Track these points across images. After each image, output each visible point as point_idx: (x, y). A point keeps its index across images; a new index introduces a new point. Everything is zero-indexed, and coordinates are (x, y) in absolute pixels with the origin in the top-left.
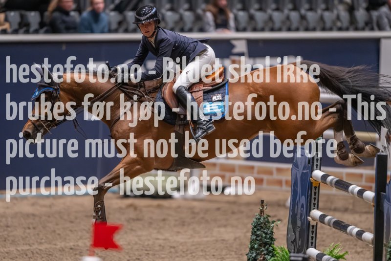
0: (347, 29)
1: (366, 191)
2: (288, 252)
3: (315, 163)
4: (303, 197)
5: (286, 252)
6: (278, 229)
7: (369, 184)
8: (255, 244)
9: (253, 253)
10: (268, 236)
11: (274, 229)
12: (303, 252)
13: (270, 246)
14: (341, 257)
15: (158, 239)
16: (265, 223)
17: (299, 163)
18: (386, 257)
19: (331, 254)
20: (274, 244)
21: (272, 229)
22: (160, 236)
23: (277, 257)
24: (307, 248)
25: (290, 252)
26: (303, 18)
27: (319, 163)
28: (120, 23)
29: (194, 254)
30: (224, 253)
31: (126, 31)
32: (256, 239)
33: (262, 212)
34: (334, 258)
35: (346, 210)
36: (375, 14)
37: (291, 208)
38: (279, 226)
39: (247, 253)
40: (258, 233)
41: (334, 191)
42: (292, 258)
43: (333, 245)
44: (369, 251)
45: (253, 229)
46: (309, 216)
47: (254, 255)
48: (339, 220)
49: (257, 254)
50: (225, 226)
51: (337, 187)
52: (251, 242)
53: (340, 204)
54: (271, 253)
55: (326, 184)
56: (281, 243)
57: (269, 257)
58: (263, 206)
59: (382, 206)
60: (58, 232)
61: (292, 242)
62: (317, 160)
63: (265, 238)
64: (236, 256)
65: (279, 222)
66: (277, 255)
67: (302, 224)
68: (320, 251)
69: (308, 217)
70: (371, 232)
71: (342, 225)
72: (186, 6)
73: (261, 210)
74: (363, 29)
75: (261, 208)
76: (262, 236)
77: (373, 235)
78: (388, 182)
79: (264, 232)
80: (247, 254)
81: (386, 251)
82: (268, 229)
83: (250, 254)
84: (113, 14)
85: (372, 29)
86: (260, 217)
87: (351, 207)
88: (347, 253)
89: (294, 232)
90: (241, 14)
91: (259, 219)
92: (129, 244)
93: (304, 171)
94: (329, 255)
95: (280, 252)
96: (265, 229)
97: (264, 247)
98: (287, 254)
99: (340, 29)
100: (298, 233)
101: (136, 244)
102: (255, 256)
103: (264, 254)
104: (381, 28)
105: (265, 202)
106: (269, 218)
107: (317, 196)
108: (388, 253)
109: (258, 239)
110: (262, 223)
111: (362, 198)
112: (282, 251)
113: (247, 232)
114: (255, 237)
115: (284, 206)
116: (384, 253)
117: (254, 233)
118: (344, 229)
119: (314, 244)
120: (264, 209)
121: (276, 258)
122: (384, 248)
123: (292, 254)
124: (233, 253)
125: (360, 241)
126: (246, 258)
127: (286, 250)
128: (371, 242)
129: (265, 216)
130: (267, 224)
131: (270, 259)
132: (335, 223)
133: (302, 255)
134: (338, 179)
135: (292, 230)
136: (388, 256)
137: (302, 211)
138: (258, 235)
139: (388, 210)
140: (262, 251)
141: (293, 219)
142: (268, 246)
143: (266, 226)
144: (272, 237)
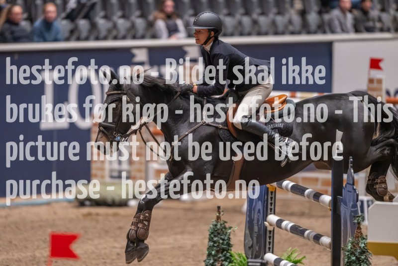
0: (299, 33)
1: (322, 194)
2: (245, 258)
4: (260, 202)
5: (244, 258)
6: (235, 235)
7: (325, 188)
8: (213, 250)
9: (210, 259)
10: (225, 242)
11: (231, 235)
12: (260, 258)
13: (227, 252)
14: (299, 261)
15: (114, 247)
18: (344, 260)
19: (289, 259)
20: (231, 250)
21: (229, 235)
22: (116, 245)
23: (235, 263)
24: (265, 254)
25: (248, 258)
26: (255, 22)
28: (72, 32)
29: (151, 262)
30: (181, 260)
31: (78, 39)
32: (213, 246)
33: (218, 218)
34: (292, 262)
35: (302, 215)
36: (326, 17)
37: (248, 214)
38: (236, 231)
39: (205, 259)
40: (215, 239)
41: (291, 196)
42: (250, 264)
43: (291, 250)
44: (327, 254)
45: (210, 235)
46: (266, 221)
47: (212, 261)
48: (296, 225)
49: (215, 261)
50: (182, 233)
51: (293, 191)
52: (208, 249)
53: (296, 208)
54: (229, 259)
55: (282, 188)
56: (238, 249)
57: (227, 263)
58: (219, 212)
59: (339, 210)
60: (14, 242)
61: (250, 248)
63: (223, 244)
64: (193, 263)
65: (236, 228)
66: (235, 261)
67: (259, 229)
68: (277, 256)
69: (265, 222)
70: (328, 236)
71: (299, 230)
72: (138, 13)
73: (217, 216)
74: (315, 33)
75: (218, 215)
76: (219, 242)
77: (330, 239)
78: (344, 185)
79: (221, 238)
80: (205, 261)
81: (344, 254)
82: (225, 235)
83: (207, 261)
84: (65, 22)
85: (324, 32)
86: (216, 224)
87: (307, 211)
88: (304, 257)
89: (252, 237)
91: (216, 225)
92: (86, 253)
94: (287, 260)
95: (237, 258)
96: (222, 235)
97: (222, 253)
98: (245, 260)
99: (293, 33)
100: (255, 239)
101: (93, 253)
102: (213, 263)
103: (222, 260)
104: (333, 32)
105: (221, 208)
106: (226, 224)
107: (273, 201)
108: (346, 257)
109: (215, 245)
110: (219, 229)
111: (319, 202)
112: (240, 257)
113: (205, 238)
114: (212, 244)
115: (240, 212)
116: (342, 256)
117: (211, 239)
118: (301, 233)
119: (271, 250)
120: (221, 215)
121: (233, 264)
122: (342, 251)
123: (249, 260)
124: (190, 260)
125: (317, 245)
126: (203, 264)
127: (244, 255)
128: (328, 246)
129: (222, 222)
130: (223, 230)
131: (228, 265)
132: (291, 227)
133: (260, 261)
134: (294, 183)
135: (250, 235)
136: (346, 260)
137: (259, 216)
138: (215, 241)
139: (345, 213)
140: (220, 257)
141: (250, 224)
142: (225, 252)
143: (223, 233)
144: (230, 243)
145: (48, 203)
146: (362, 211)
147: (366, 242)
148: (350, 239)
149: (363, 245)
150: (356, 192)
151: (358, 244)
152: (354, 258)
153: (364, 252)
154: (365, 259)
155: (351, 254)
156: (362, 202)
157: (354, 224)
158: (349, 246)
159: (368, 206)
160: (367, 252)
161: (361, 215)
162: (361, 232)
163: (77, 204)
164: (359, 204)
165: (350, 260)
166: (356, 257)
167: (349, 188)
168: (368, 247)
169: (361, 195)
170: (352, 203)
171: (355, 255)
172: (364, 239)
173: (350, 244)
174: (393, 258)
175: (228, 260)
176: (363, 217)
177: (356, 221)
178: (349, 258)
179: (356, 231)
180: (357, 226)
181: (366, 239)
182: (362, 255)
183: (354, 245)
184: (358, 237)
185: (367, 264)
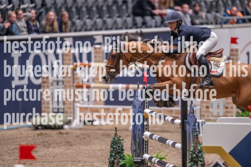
1: (175, 120)
2: (132, 157)
3: (146, 105)
5: (131, 157)
7: (176, 115)
8: (113, 153)
9: (112, 158)
10: (120, 148)
12: (141, 156)
13: (121, 154)
14: (163, 158)
16: (118, 141)
17: (136, 105)
18: (189, 157)
20: (123, 153)
21: (122, 144)
23: (126, 160)
24: (143, 154)
25: (133, 157)
27: (147, 105)
32: (113, 150)
33: (116, 134)
34: (159, 159)
35: (163, 131)
37: (133, 131)
38: (126, 142)
39: (108, 158)
40: (114, 146)
42: (135, 160)
43: (158, 152)
45: (111, 144)
46: (143, 136)
48: (161, 137)
49: (115, 159)
52: (110, 152)
56: (128, 152)
57: (121, 160)
58: (116, 131)
59: (186, 128)
61: (134, 151)
62: (147, 103)
63: (119, 149)
65: (126, 140)
66: (126, 159)
67: (140, 140)
68: (150, 155)
70: (180, 143)
73: (115, 133)
76: (117, 148)
78: (188, 114)
79: (118, 146)
81: (189, 153)
82: (120, 144)
83: (110, 159)
88: (167, 155)
91: (114, 139)
93: (140, 110)
94: (156, 157)
95: (127, 157)
96: (118, 144)
97: (118, 155)
100: (137, 146)
102: (113, 160)
103: (118, 159)
105: (117, 128)
106: (120, 138)
107: (147, 124)
108: (190, 155)
109: (114, 150)
110: (116, 141)
111: (174, 124)
112: (129, 157)
113: (108, 146)
114: (112, 149)
116: (188, 155)
117: (112, 147)
118: (164, 142)
119: (147, 152)
120: (117, 133)
121: (125, 161)
122: (188, 152)
123: (135, 158)
125: (174, 148)
126: (108, 161)
127: (131, 155)
129: (118, 137)
130: (119, 141)
131: (122, 161)
132: (159, 139)
133: (141, 158)
134: (159, 113)
135: (134, 144)
136: (190, 157)
137: (139, 133)
139: (189, 130)
140: (117, 157)
141: (134, 138)
142: (120, 154)
143: (119, 143)
144: (123, 149)
145: (17, 128)
146: (199, 128)
147: (201, 146)
148: (192, 145)
149: (200, 148)
150: (195, 117)
151: (197, 147)
152: (195, 155)
153: (201, 152)
154: (201, 156)
155: (193, 153)
156: (198, 123)
157: (195, 136)
158: (192, 149)
159: (202, 125)
160: (202, 152)
161: (198, 131)
162: (198, 140)
163: (34, 128)
164: (197, 124)
165: (192, 157)
166: (196, 155)
167: (191, 115)
168: (203, 149)
169: (198, 119)
170: (193, 124)
171: (195, 154)
172: (200, 144)
173: (192, 147)
174: (217, 155)
175: (122, 159)
176: (200, 131)
177: (195, 134)
178: (192, 155)
179: (196, 140)
180: (196, 137)
181: (202, 144)
182: (199, 154)
183: (195, 148)
184: (197, 143)
185: (202, 159)
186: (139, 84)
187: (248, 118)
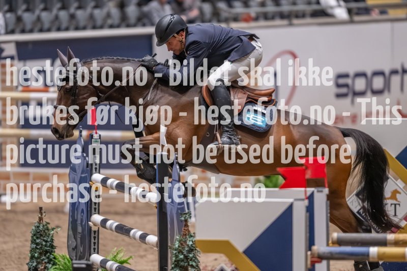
0: (118, 26)
2: (69, 260)
3: (94, 166)
6: (58, 236)
8: (36, 253)
9: (33, 262)
10: (48, 244)
11: (54, 236)
12: (86, 259)
13: (51, 254)
14: (125, 262)
16: (44, 231)
17: (77, 167)
18: (171, 259)
19: (114, 259)
20: (55, 252)
21: (52, 236)
23: (59, 265)
24: (90, 255)
25: (72, 260)
26: (72, 17)
27: (98, 167)
32: (36, 248)
33: (41, 219)
34: (119, 263)
35: (126, 213)
37: (71, 214)
38: (59, 232)
39: (27, 262)
40: (38, 241)
42: (75, 266)
43: (116, 250)
44: (153, 254)
45: (32, 237)
46: (90, 221)
47: (35, 264)
48: (121, 224)
49: (38, 263)
51: (118, 189)
52: (31, 251)
53: (120, 207)
54: (53, 261)
55: (107, 187)
56: (62, 252)
57: (50, 266)
58: (42, 213)
59: (166, 207)
61: (73, 249)
63: (46, 246)
64: (15, 266)
65: (59, 229)
66: (59, 263)
67: (83, 230)
68: (102, 256)
69: (89, 223)
70: (155, 235)
71: (124, 229)
74: (135, 26)
75: (40, 216)
76: (42, 244)
77: (157, 237)
79: (44, 240)
80: (27, 264)
81: (172, 253)
82: (48, 237)
83: (30, 264)
85: (144, 25)
86: (38, 225)
88: (131, 257)
89: (75, 238)
90: (8, 15)
91: (38, 227)
93: (83, 175)
94: (112, 260)
95: (61, 260)
96: (44, 237)
97: (45, 256)
98: (69, 262)
99: (111, 27)
100: (79, 240)
102: (36, 266)
103: (45, 263)
105: (43, 209)
106: (48, 225)
108: (174, 256)
109: (38, 247)
110: (41, 231)
112: (64, 259)
113: (27, 240)
114: (35, 246)
115: (63, 212)
116: (169, 255)
117: (33, 242)
118: (127, 233)
119: (96, 250)
120: (43, 216)
121: (57, 266)
122: (169, 250)
123: (74, 262)
125: (144, 246)
126: (26, 267)
127: (68, 256)
128: (155, 245)
129: (44, 223)
130: (46, 231)
131: (52, 267)
132: (117, 227)
133: (86, 262)
134: (118, 181)
135: (73, 236)
136: (174, 259)
137: (82, 216)
138: (38, 243)
139: (172, 211)
140: (44, 259)
141: (73, 225)
142: (49, 254)
143: (46, 234)
144: (53, 245)
146: (188, 208)
147: (193, 240)
148: (178, 237)
149: (191, 243)
151: (185, 242)
152: (182, 257)
153: (192, 250)
154: (193, 257)
155: (179, 253)
157: (182, 221)
158: (177, 245)
159: (195, 203)
160: (196, 249)
161: (188, 213)
162: (188, 229)
165: (178, 259)
166: (184, 255)
168: (197, 245)
171: (182, 253)
172: (191, 236)
173: (177, 243)
174: (222, 255)
175: (52, 263)
176: (191, 214)
177: (183, 219)
178: (177, 256)
179: (183, 229)
180: (184, 223)
181: (194, 237)
182: (190, 254)
183: (182, 243)
184: (186, 235)
185: (195, 262)
186: (81, 129)
187: (277, 189)
